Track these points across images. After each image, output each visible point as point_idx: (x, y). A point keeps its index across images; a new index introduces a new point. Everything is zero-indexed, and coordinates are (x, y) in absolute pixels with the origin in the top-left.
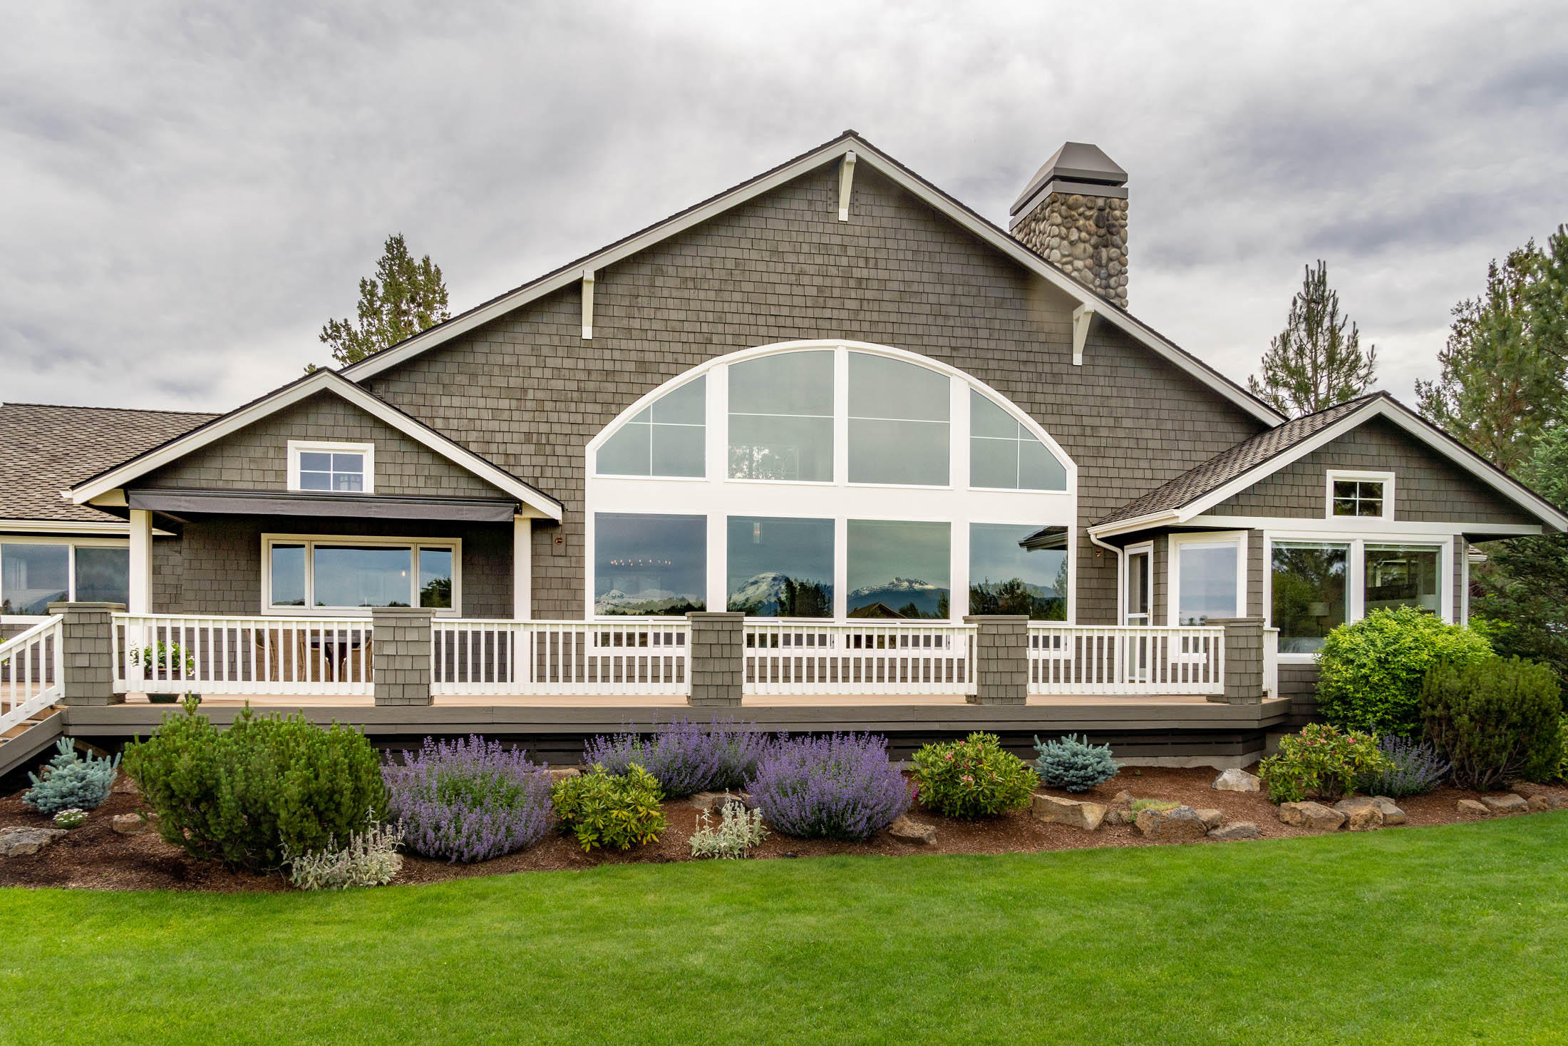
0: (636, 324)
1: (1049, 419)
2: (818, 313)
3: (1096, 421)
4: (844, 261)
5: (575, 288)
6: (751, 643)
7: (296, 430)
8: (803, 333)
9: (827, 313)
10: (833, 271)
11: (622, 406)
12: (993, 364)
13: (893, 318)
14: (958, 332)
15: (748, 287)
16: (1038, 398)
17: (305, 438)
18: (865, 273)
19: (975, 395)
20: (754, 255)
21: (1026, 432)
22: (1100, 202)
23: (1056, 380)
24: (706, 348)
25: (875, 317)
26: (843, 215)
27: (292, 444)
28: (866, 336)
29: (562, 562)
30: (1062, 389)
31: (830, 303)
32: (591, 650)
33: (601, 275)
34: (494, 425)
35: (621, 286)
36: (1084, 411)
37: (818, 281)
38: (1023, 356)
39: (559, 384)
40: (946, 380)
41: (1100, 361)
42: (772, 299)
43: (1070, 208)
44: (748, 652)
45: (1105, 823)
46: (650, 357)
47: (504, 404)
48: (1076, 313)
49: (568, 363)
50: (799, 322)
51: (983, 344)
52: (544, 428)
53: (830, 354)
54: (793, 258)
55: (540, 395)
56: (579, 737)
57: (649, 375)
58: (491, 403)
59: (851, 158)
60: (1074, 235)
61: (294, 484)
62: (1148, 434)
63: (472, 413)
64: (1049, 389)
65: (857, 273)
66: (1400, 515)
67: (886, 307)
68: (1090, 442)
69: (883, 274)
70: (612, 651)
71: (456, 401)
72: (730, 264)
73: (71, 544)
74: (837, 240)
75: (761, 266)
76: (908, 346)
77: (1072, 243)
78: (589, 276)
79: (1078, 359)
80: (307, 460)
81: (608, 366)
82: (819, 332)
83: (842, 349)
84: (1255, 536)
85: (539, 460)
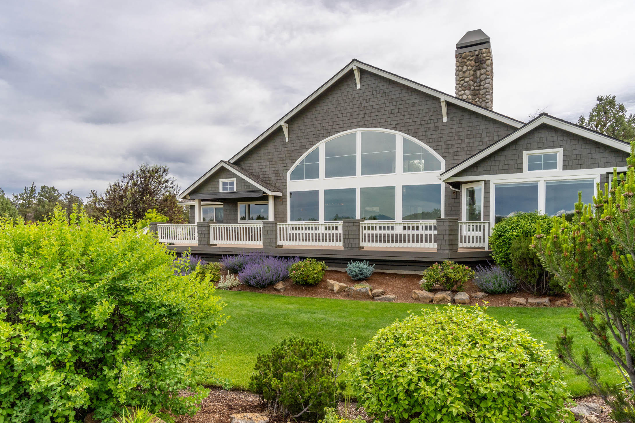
0: (299, 135)
1: (433, 144)
2: (351, 121)
3: (453, 142)
4: (359, 102)
5: (280, 129)
7: (221, 177)
8: (346, 128)
9: (354, 121)
10: (356, 106)
11: (296, 160)
12: (411, 127)
13: (375, 118)
14: (398, 118)
15: (329, 117)
16: (429, 137)
17: (223, 178)
18: (366, 105)
19: (405, 140)
20: (332, 106)
21: (425, 150)
22: (477, 53)
23: (436, 128)
24: (319, 138)
25: (369, 119)
26: (358, 87)
27: (219, 180)
28: (366, 126)
29: (282, 206)
30: (439, 132)
31: (355, 117)
32: (290, 232)
33: (287, 122)
34: (266, 170)
36: (448, 139)
37: (351, 110)
38: (423, 122)
39: (280, 156)
40: (394, 136)
41: (455, 118)
42: (337, 120)
43: (463, 58)
46: (303, 144)
47: (268, 163)
49: (283, 149)
50: (345, 125)
51: (407, 121)
52: (277, 169)
53: (355, 134)
54: (343, 105)
55: (276, 160)
57: (303, 149)
58: (265, 164)
59: (355, 68)
60: (465, 68)
61: (221, 190)
62: (477, 144)
63: (261, 167)
64: (433, 132)
65: (363, 105)
66: (566, 167)
67: (373, 114)
68: (451, 150)
69: (371, 104)
70: (294, 232)
71: (257, 164)
72: (325, 111)
73: (214, 207)
74: (357, 95)
75: (334, 110)
76: (380, 127)
77: (464, 72)
78: (282, 123)
79: (445, 119)
80: (224, 184)
81: (293, 148)
82: (351, 127)
83: (358, 132)
84: (487, 183)
85: (276, 178)
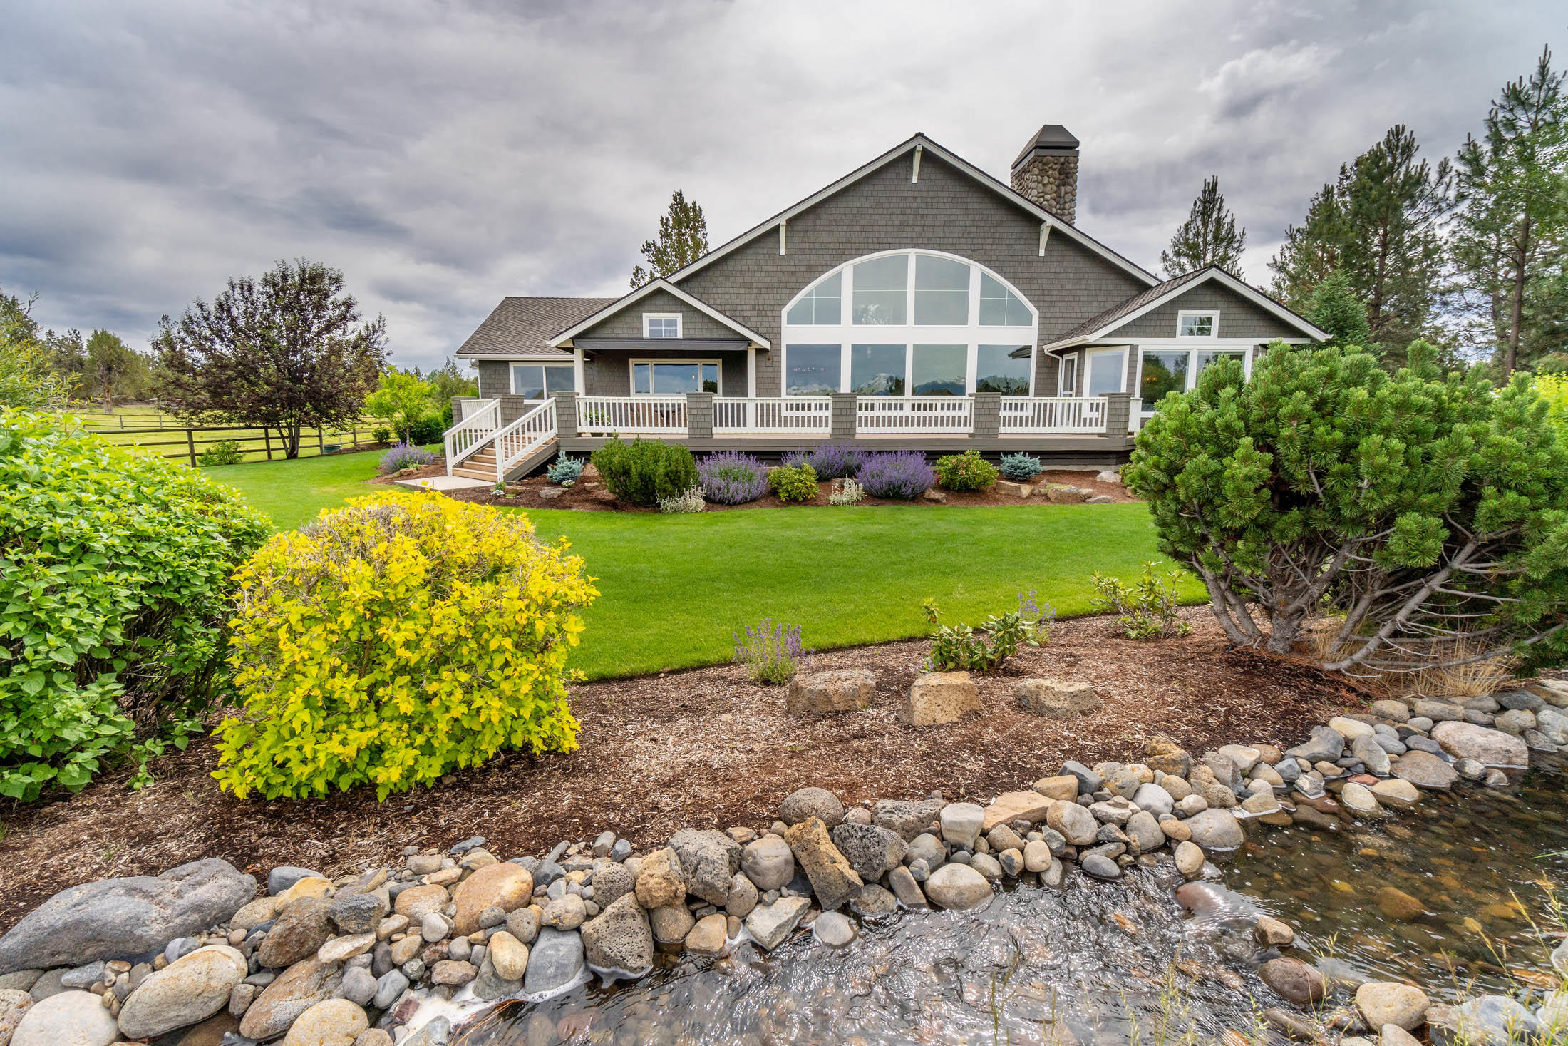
0: (807, 246)
1: (1024, 287)
2: (900, 235)
3: (1051, 287)
4: (915, 206)
5: (776, 230)
6: (860, 409)
7: (646, 308)
8: (891, 246)
9: (905, 235)
10: (909, 211)
11: (799, 289)
12: (994, 258)
13: (941, 235)
14: (975, 241)
15: (864, 223)
16: (1019, 275)
17: (651, 312)
18: (926, 212)
19: (984, 276)
20: (867, 205)
21: (1011, 295)
22: (1062, 160)
23: (1029, 264)
24: (842, 256)
25: (931, 235)
26: (915, 180)
27: (645, 315)
28: (925, 246)
29: (770, 370)
30: (1032, 270)
31: (907, 229)
32: (784, 414)
33: (789, 221)
34: (738, 302)
35: (799, 227)
36: (1044, 281)
37: (900, 217)
38: (1011, 253)
39: (768, 279)
40: (967, 269)
41: (1055, 253)
42: (876, 229)
43: (1044, 164)
44: (859, 414)
45: (1032, 495)
46: (813, 263)
47: (742, 291)
48: (1042, 227)
49: (773, 268)
50: (890, 240)
51: (988, 247)
52: (761, 302)
53: (906, 257)
54: (887, 206)
55: (760, 285)
56: (779, 453)
57: (813, 271)
58: (736, 291)
59: (919, 148)
60: (1046, 180)
61: (646, 335)
62: (1080, 293)
63: (727, 296)
64: (1025, 270)
65: (921, 211)
66: (1222, 334)
67: (936, 229)
68: (1048, 298)
69: (935, 211)
70: (795, 414)
71: (719, 290)
72: (855, 211)
73: (543, 365)
74: (911, 194)
75: (871, 211)
76: (947, 250)
77: (1044, 185)
78: (783, 222)
79: (1042, 253)
80: (652, 322)
81: (793, 269)
82: (900, 246)
83: (912, 254)
84: (1133, 348)
85: (759, 319)
